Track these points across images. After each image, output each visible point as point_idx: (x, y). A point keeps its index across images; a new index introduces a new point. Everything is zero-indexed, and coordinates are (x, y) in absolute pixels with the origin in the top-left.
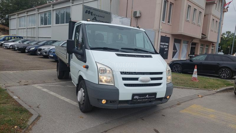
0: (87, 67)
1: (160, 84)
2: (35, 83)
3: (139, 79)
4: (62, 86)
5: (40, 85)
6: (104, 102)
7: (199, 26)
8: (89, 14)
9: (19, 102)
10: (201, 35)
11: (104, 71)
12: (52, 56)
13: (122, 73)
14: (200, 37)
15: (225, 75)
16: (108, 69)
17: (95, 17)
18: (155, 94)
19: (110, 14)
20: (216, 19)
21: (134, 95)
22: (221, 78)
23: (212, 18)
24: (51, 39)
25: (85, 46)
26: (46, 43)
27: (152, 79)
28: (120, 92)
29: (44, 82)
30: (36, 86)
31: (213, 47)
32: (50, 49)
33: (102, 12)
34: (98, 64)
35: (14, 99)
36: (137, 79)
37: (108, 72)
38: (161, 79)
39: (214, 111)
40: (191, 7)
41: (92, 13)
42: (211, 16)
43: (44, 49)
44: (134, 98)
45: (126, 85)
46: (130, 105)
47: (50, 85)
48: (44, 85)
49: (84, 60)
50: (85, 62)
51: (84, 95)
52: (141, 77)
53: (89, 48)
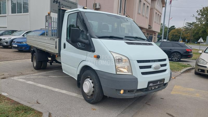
0: (98, 57)
1: (165, 70)
2: (12, 75)
3: (152, 67)
4: (45, 77)
5: (20, 77)
6: (122, 92)
7: (147, 18)
9: (13, 99)
10: (148, 26)
11: (120, 60)
12: (16, 46)
13: (139, 61)
14: (148, 28)
15: (176, 58)
16: (124, 58)
19: (76, 4)
20: (158, 13)
21: (149, 83)
22: (174, 61)
23: (155, 11)
24: (7, 29)
25: (90, 34)
26: (4, 32)
28: (139, 80)
29: (22, 74)
30: (15, 78)
31: (154, 36)
32: (11, 39)
33: (69, 2)
34: (113, 54)
35: (4, 97)
36: (150, 67)
37: (124, 61)
38: (166, 66)
39: (194, 90)
40: (142, 1)
42: (155, 10)
43: (4, 39)
44: (149, 86)
45: (143, 73)
46: (144, 93)
47: (31, 77)
48: (24, 77)
49: (92, 49)
50: (94, 51)
51: (92, 86)
52: (154, 65)
53: (96, 37)
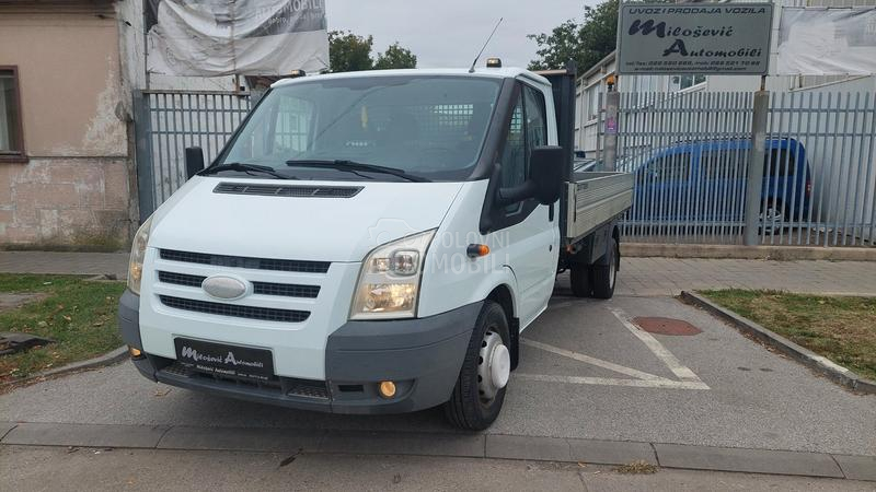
1: (300, 316)
3: (205, 282)
8: (645, 33)
17: (680, 43)
18: (265, 356)
19: (768, 9)
21: (180, 343)
27: (260, 288)
33: (718, 11)
36: (196, 281)
38: (312, 291)
41: (662, 26)
44: (184, 355)
45: (168, 301)
